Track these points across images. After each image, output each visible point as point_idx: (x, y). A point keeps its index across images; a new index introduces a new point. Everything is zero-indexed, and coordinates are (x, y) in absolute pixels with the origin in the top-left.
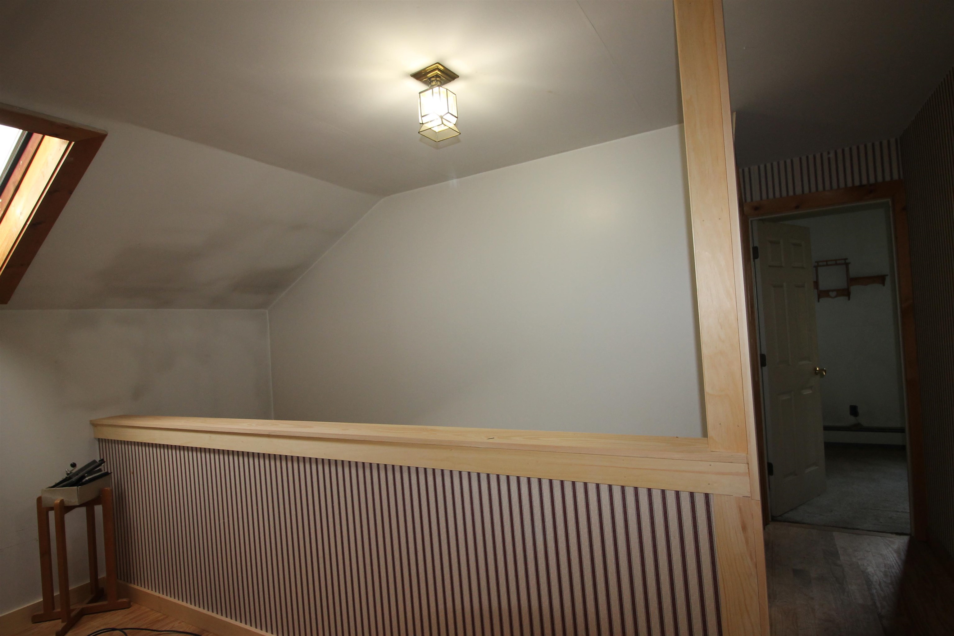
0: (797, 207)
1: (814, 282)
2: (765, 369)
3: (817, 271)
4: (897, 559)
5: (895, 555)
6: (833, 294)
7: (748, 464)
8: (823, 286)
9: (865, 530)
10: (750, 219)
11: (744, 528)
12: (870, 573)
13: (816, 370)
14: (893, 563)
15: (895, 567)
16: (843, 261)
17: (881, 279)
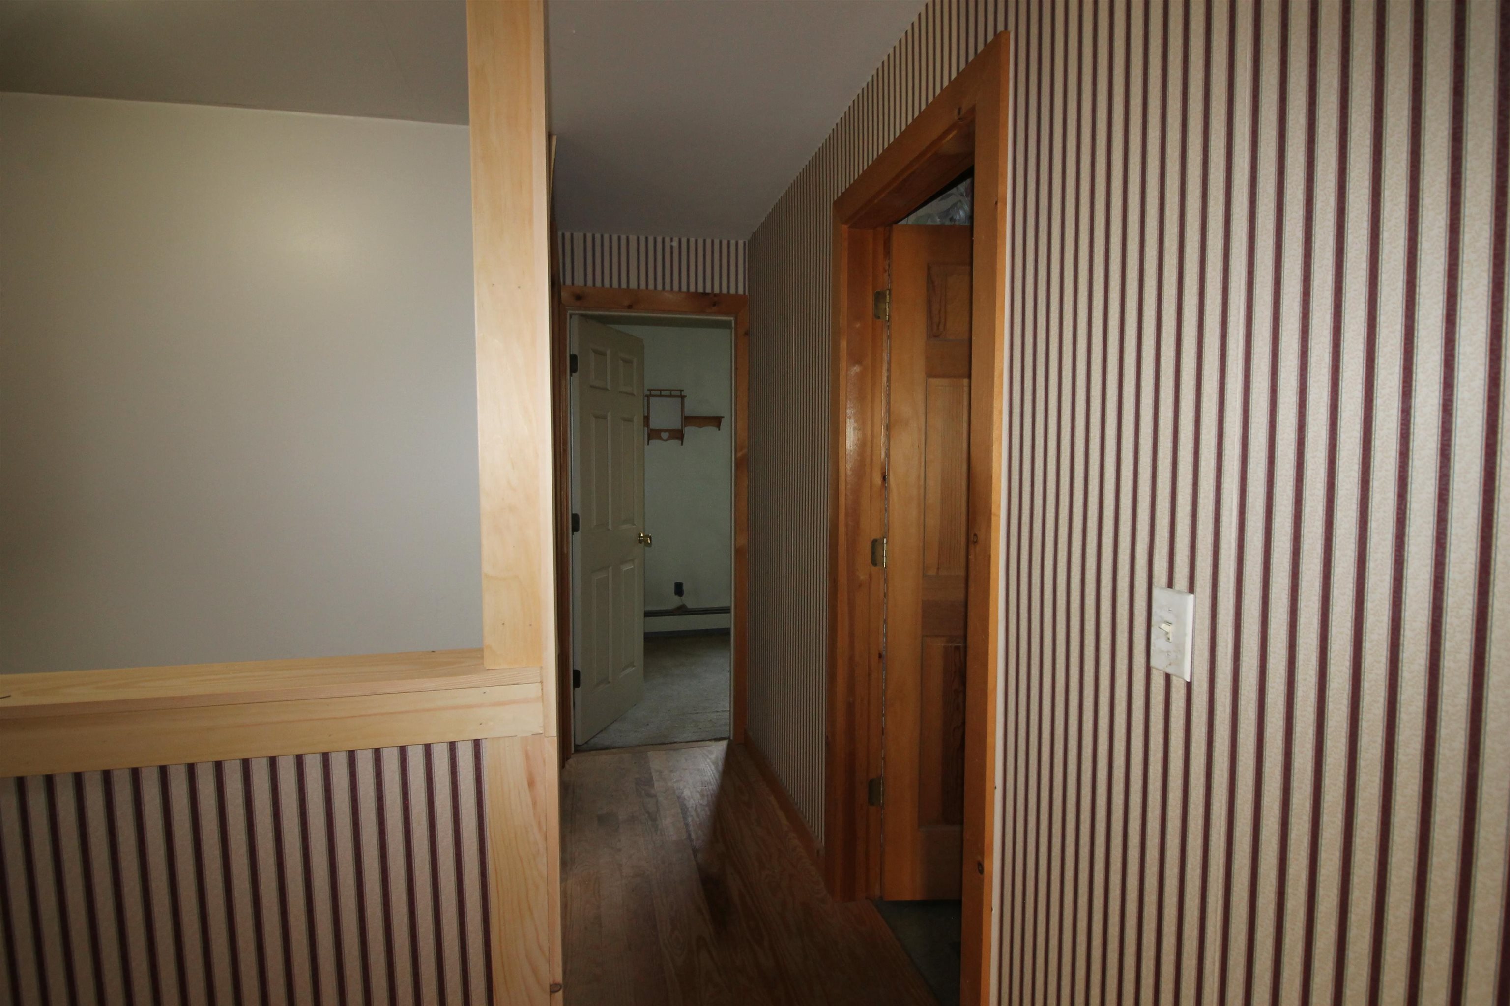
0: (630, 307)
1: (645, 417)
2: (578, 535)
3: (648, 401)
4: (714, 772)
5: (713, 767)
6: (665, 435)
7: (542, 682)
8: (654, 424)
9: (684, 742)
10: (569, 312)
11: (531, 784)
12: (686, 797)
13: (640, 537)
14: (710, 777)
15: (712, 783)
16: (678, 393)
17: (716, 421)
